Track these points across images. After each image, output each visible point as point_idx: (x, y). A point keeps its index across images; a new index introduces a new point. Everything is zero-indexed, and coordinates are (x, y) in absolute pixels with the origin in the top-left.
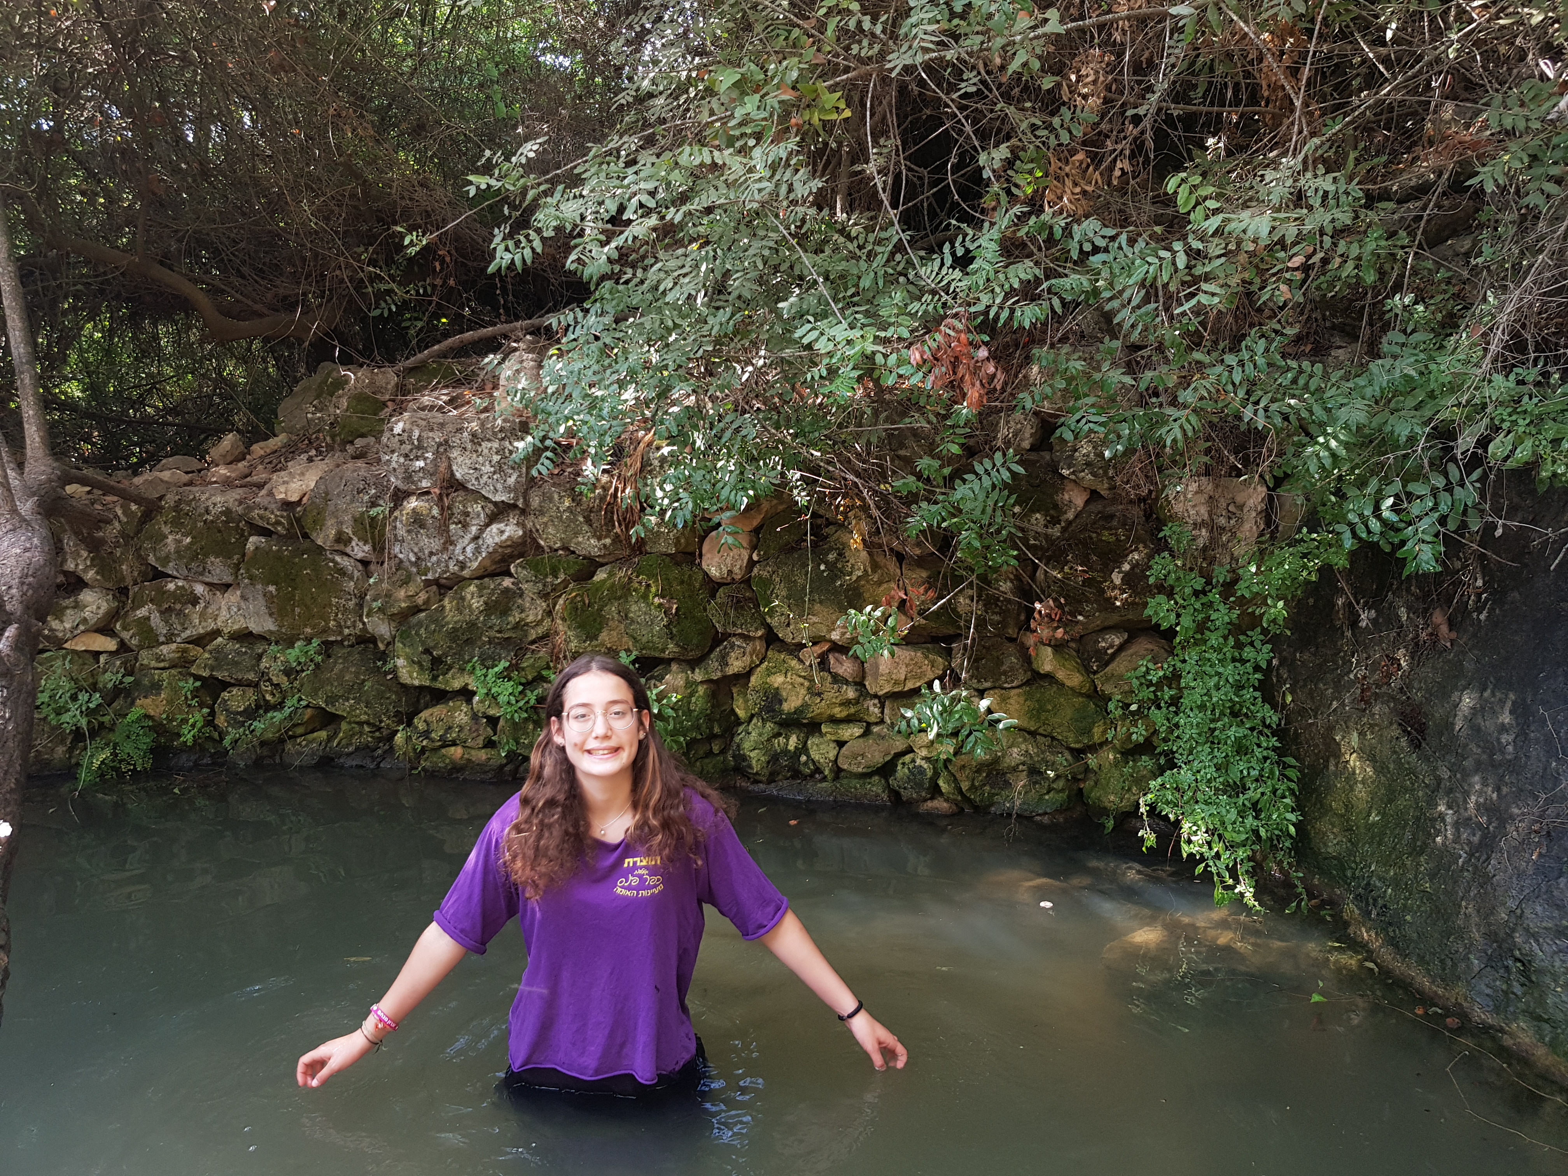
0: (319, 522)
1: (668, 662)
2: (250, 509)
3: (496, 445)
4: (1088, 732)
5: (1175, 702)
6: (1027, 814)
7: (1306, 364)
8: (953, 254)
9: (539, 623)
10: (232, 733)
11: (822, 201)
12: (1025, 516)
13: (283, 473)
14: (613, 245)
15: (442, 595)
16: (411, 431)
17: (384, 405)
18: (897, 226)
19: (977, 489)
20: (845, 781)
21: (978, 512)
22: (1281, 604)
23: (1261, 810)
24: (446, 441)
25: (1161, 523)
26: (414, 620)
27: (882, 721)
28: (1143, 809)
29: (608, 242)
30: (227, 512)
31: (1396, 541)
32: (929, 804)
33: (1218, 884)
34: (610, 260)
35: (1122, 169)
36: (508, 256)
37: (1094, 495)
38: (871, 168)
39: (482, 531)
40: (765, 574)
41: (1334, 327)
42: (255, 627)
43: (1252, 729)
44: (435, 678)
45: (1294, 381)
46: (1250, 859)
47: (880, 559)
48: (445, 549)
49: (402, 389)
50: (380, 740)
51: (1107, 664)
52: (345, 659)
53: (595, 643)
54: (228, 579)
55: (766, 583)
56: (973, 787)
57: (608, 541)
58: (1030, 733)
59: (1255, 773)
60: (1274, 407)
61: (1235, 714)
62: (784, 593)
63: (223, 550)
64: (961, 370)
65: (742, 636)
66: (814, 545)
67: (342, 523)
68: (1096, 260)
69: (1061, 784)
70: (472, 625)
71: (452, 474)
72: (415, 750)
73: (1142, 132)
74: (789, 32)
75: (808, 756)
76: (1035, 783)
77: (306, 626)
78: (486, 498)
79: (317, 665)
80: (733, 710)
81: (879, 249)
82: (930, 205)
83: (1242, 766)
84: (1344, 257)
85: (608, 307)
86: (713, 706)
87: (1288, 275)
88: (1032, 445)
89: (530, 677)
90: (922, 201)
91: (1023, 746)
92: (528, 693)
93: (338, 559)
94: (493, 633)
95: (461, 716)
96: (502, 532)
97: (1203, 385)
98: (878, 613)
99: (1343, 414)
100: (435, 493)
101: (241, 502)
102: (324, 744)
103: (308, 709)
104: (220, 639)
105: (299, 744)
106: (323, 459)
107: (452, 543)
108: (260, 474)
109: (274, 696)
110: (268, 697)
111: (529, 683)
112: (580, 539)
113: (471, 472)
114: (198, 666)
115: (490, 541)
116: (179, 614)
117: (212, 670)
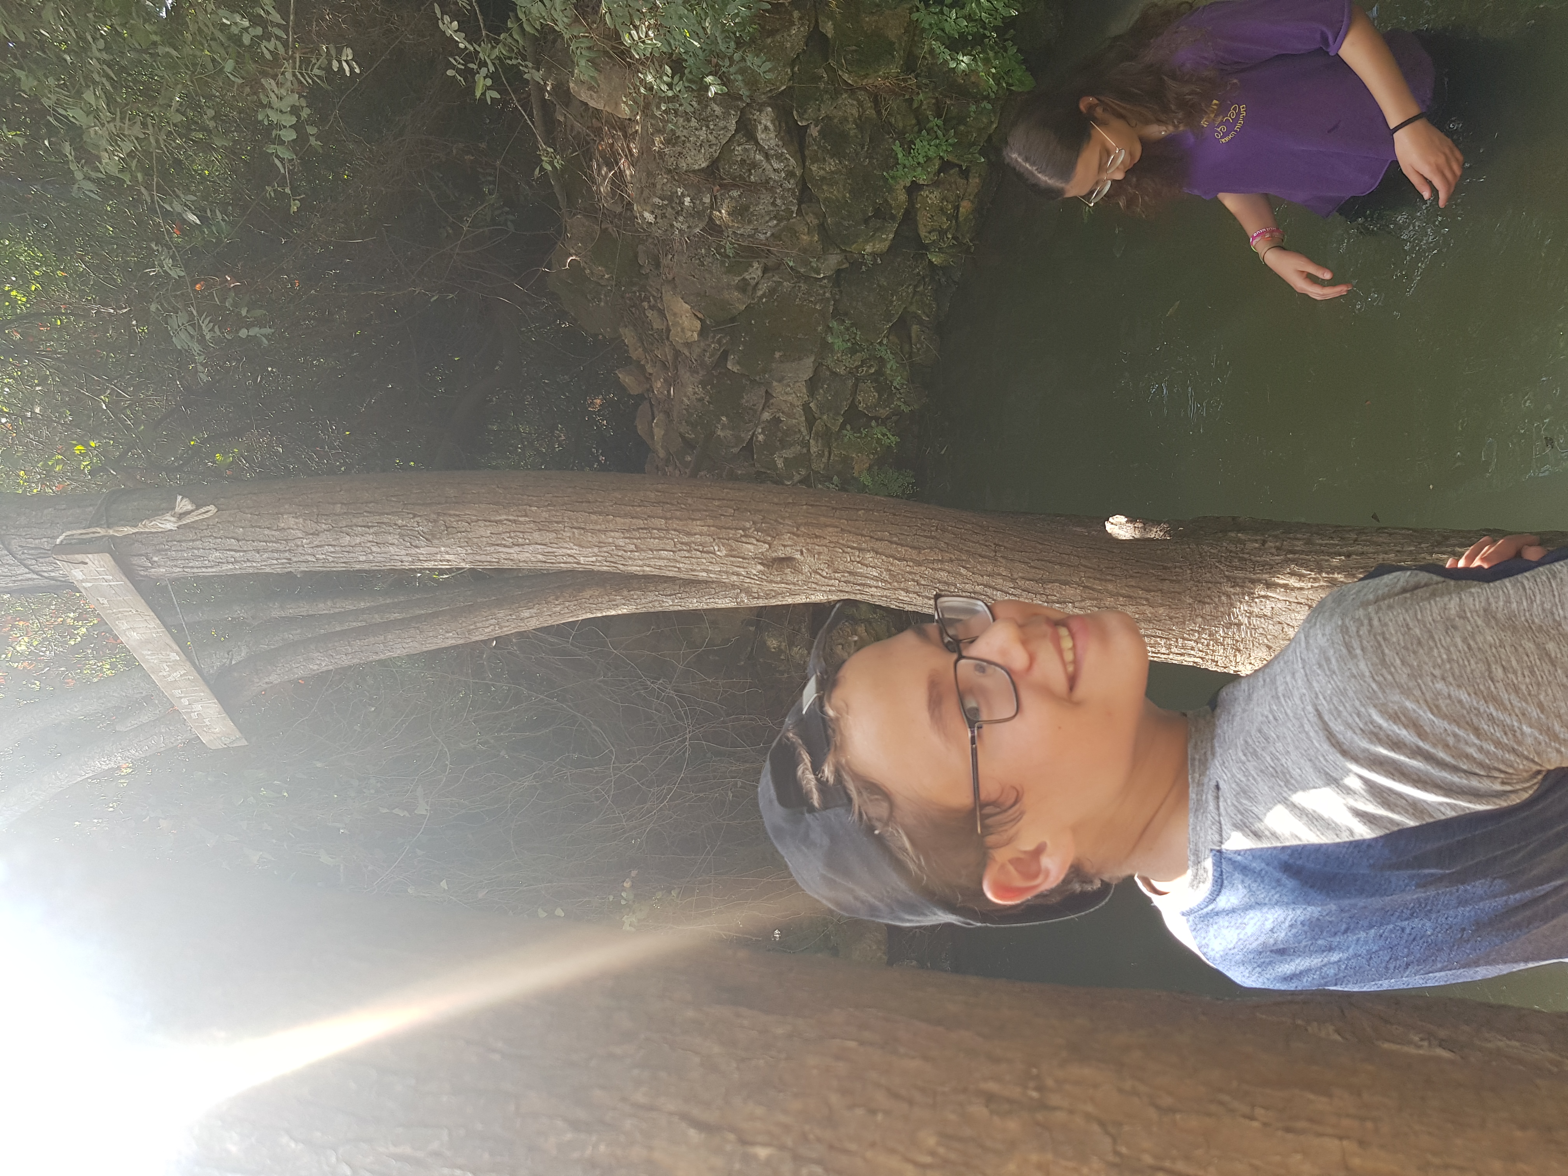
0: (724, 305)
2: (702, 364)
9: (860, 104)
10: (899, 404)
13: (668, 333)
15: (815, 199)
16: (654, 204)
26: (833, 230)
30: (703, 383)
39: (760, 149)
42: (807, 374)
44: (893, 218)
48: (772, 190)
50: (933, 278)
52: (854, 299)
53: (897, 45)
54: (762, 391)
57: (796, 14)
63: (736, 391)
67: (729, 285)
70: (851, 173)
71: (702, 170)
72: (952, 246)
77: (816, 330)
79: (853, 325)
89: (914, 122)
93: (760, 293)
94: (863, 154)
95: (933, 197)
96: (766, 128)
100: (718, 191)
101: (694, 371)
102: (924, 329)
103: (891, 338)
104: (812, 405)
105: (918, 350)
106: (654, 296)
107: (767, 182)
108: (664, 352)
109: (871, 365)
110: (872, 370)
111: (919, 123)
112: (788, 45)
113: (703, 151)
114: (833, 424)
115: (773, 143)
116: (786, 434)
117: (838, 414)
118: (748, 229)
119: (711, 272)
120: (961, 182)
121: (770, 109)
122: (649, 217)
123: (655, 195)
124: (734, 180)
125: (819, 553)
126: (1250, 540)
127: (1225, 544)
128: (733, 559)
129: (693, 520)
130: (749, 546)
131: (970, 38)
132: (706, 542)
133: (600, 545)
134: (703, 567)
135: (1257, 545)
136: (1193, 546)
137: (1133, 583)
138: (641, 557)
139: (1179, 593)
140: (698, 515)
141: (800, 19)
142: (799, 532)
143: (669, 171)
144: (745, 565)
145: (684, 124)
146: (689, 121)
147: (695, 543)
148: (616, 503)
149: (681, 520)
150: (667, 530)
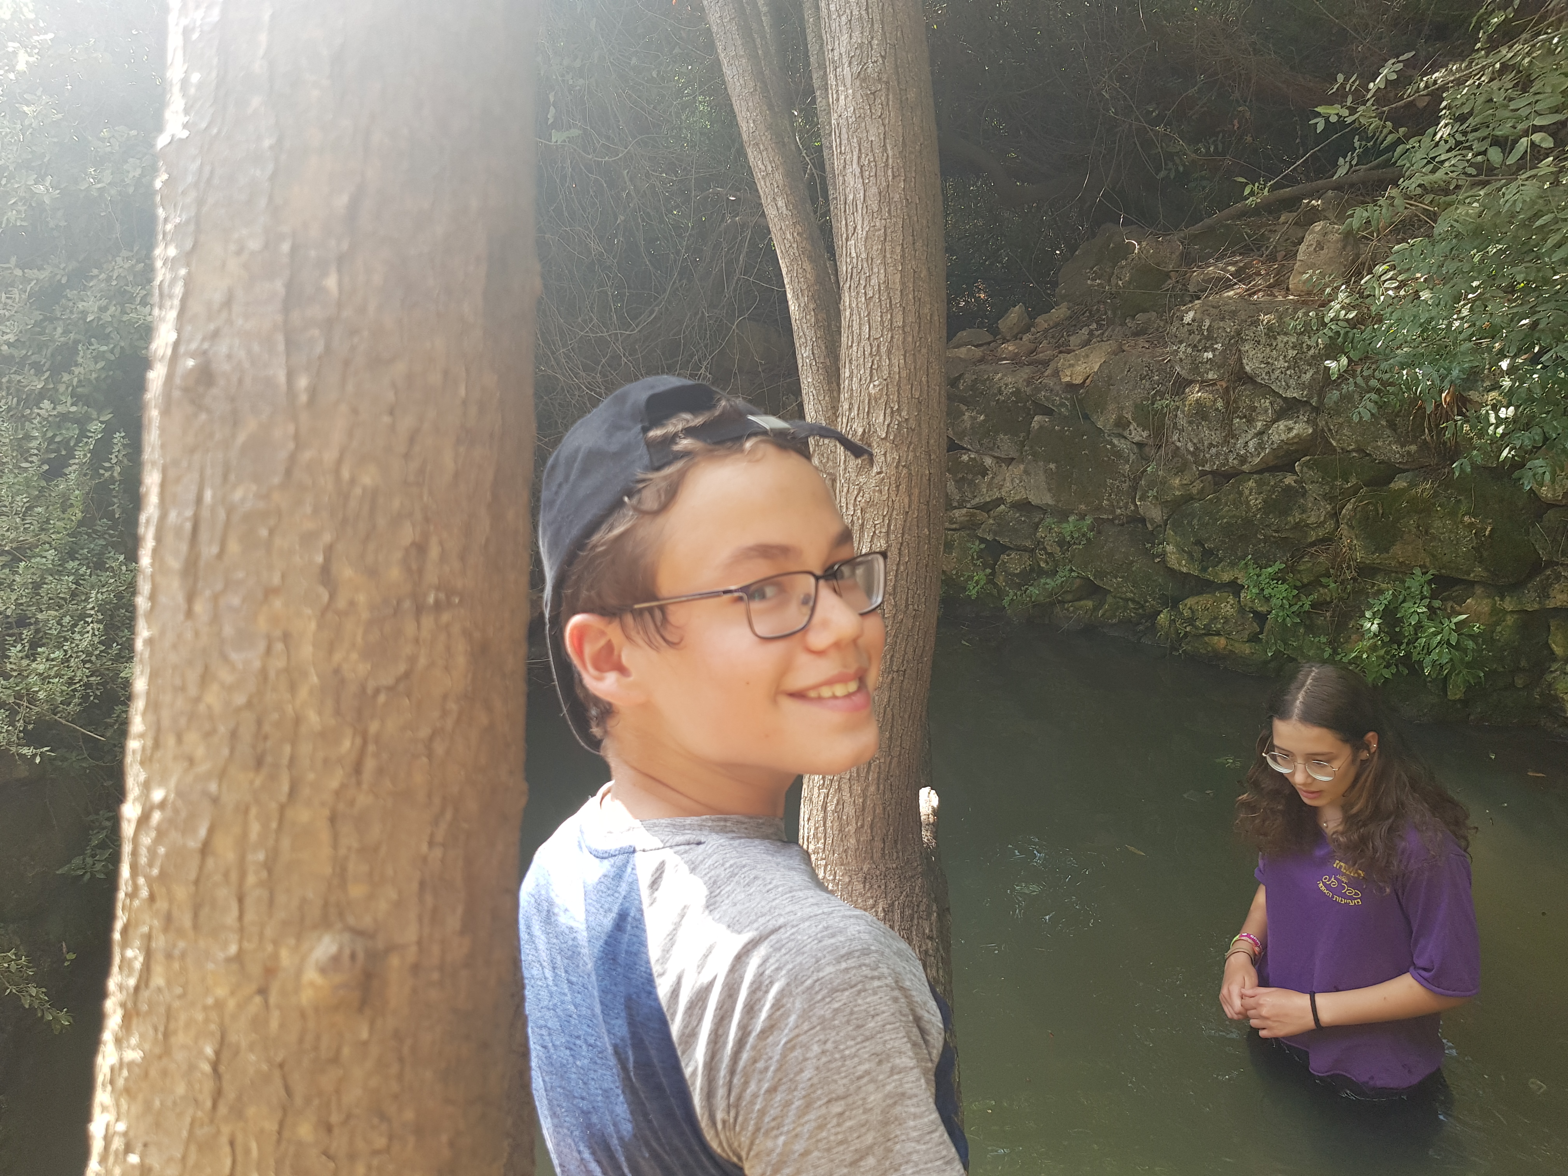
0: (1101, 405)
1: (1472, 585)
3: (1292, 339)
9: (1321, 524)
10: (1012, 593)
13: (1069, 356)
15: (1218, 487)
16: (1202, 321)
17: (1165, 277)
26: (1188, 509)
30: (1017, 392)
39: (1268, 427)
42: (1034, 500)
44: (1204, 569)
48: (1226, 442)
49: (1186, 258)
50: (1143, 616)
52: (1116, 537)
53: (1385, 555)
54: (1014, 454)
63: (1012, 428)
67: (1122, 408)
70: (1248, 522)
71: (1242, 367)
72: (1177, 633)
77: (1081, 502)
78: (1276, 394)
79: (1089, 541)
80: (1547, 646)
86: (1523, 639)
89: (1305, 581)
92: (1302, 595)
93: (1116, 441)
94: (1269, 532)
95: (1228, 607)
96: (1290, 429)
100: (1221, 386)
101: (1029, 383)
102: (1089, 612)
103: (1078, 580)
104: (1003, 507)
105: (1067, 610)
106: (1103, 334)
107: (1234, 436)
108: (1046, 351)
109: (1048, 564)
110: (1043, 565)
111: (1304, 586)
112: (1379, 444)
113: (1263, 366)
114: (984, 530)
115: (1275, 438)
116: (971, 483)
117: (995, 533)
118: (1182, 421)
119: (1135, 388)
120: (1245, 635)
121: (1310, 431)
122: (1189, 317)
123: (1212, 321)
124: (1234, 402)
125: (880, 491)
126: (931, 924)
127: (925, 900)
128: (867, 401)
129: (905, 356)
130: (882, 417)
131: (1397, 629)
132: (882, 371)
133: (870, 259)
134: (855, 372)
135: (927, 931)
136: (919, 869)
137: (877, 811)
138: (860, 305)
139: (872, 857)
140: (910, 360)
141: (1409, 453)
142: (901, 468)
143: (1238, 333)
144: (861, 416)
145: (1290, 343)
146: (1293, 348)
147: (880, 360)
148: (915, 272)
149: (903, 343)
150: (891, 329)
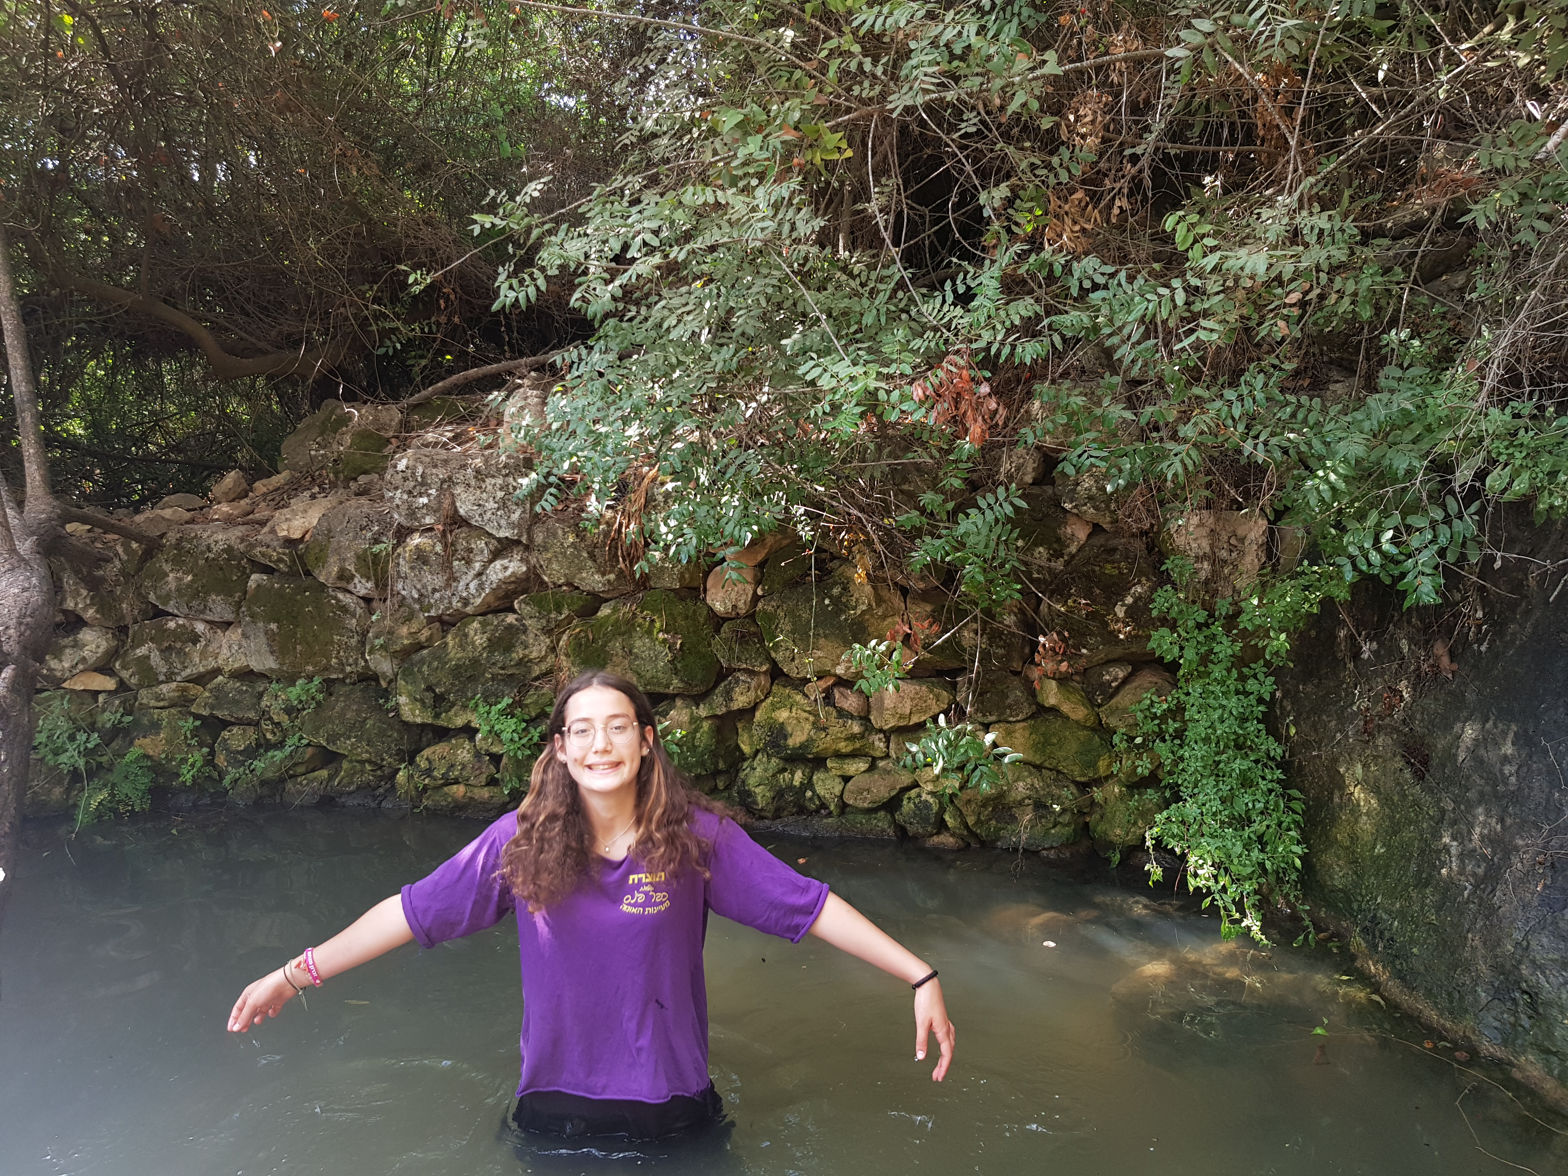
0: (321, 559)
1: (673, 697)
2: (252, 546)
3: (500, 481)
4: (1092, 764)
5: (1179, 734)
6: (1032, 848)
7: (1304, 399)
8: (955, 291)
9: (543, 659)
10: (232, 773)
11: (824, 239)
12: (1028, 550)
13: (285, 510)
14: (617, 283)
15: (445, 632)
16: (415, 467)
17: (388, 441)
18: (899, 264)
19: (980, 523)
20: (851, 817)
21: (981, 547)
22: (1283, 636)
23: (1266, 843)
24: (450, 478)
25: (1162, 557)
26: (416, 657)
27: (887, 756)
28: (1149, 843)
29: (612, 281)
30: (229, 550)
31: (1396, 573)
32: (936, 839)
33: (1225, 919)
34: (614, 298)
35: (1120, 207)
36: (512, 295)
37: (1096, 529)
38: (873, 207)
39: (485, 567)
40: (769, 608)
41: (1331, 362)
42: (256, 665)
43: (1257, 762)
44: (437, 716)
45: (1293, 415)
46: (1256, 892)
47: (884, 593)
48: (448, 585)
49: (406, 426)
50: (381, 778)
51: (1112, 696)
52: (347, 696)
54: (229, 617)
55: (771, 618)
56: (978, 822)
57: (612, 577)
58: (1035, 766)
59: (1260, 806)
60: (1274, 441)
61: (1239, 747)
62: (788, 628)
63: (226, 589)
64: (963, 406)
65: (746, 671)
66: (819, 579)
67: (344, 560)
68: (1096, 297)
69: (1066, 818)
70: (475, 662)
71: (456, 511)
72: (417, 788)
73: (1141, 171)
74: (792, 73)
75: (814, 792)
76: (1041, 817)
77: (307, 664)
78: (490, 535)
79: (319, 703)
80: (738, 746)
81: (881, 287)
82: (931, 243)
83: (1247, 798)
84: (1341, 294)
85: (612, 345)
86: (718, 742)
87: (1285, 311)
88: (1035, 479)
89: (533, 714)
90: (923, 239)
91: (1029, 780)
92: (532, 730)
93: (340, 596)
94: (495, 670)
95: (464, 754)
96: (506, 568)
97: (1203, 420)
98: (882, 648)
99: (1342, 448)
100: (438, 530)
101: (243, 539)
102: (324, 783)
103: (310, 749)
104: (220, 678)
105: (300, 783)
106: (325, 495)
107: (455, 579)
108: (263, 511)
109: (275, 734)
110: (269, 736)
112: (584, 575)
113: (475, 508)
114: (198, 705)
115: (494, 578)
116: (180, 652)
117: (212, 708)
118: (404, 568)
119: (355, 538)
121: (524, 569)
122: (402, 465)
123: (424, 468)
124: (452, 544)
141: (609, 581)
145: (498, 484)
